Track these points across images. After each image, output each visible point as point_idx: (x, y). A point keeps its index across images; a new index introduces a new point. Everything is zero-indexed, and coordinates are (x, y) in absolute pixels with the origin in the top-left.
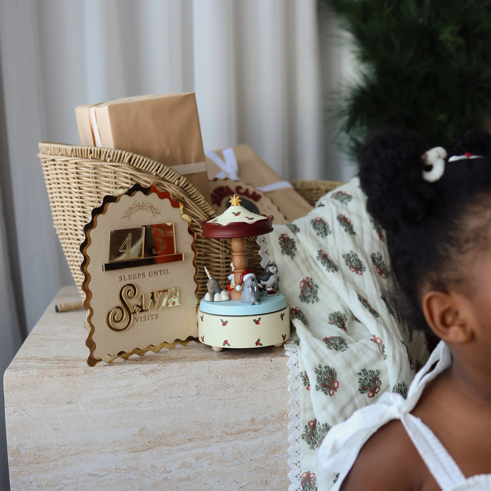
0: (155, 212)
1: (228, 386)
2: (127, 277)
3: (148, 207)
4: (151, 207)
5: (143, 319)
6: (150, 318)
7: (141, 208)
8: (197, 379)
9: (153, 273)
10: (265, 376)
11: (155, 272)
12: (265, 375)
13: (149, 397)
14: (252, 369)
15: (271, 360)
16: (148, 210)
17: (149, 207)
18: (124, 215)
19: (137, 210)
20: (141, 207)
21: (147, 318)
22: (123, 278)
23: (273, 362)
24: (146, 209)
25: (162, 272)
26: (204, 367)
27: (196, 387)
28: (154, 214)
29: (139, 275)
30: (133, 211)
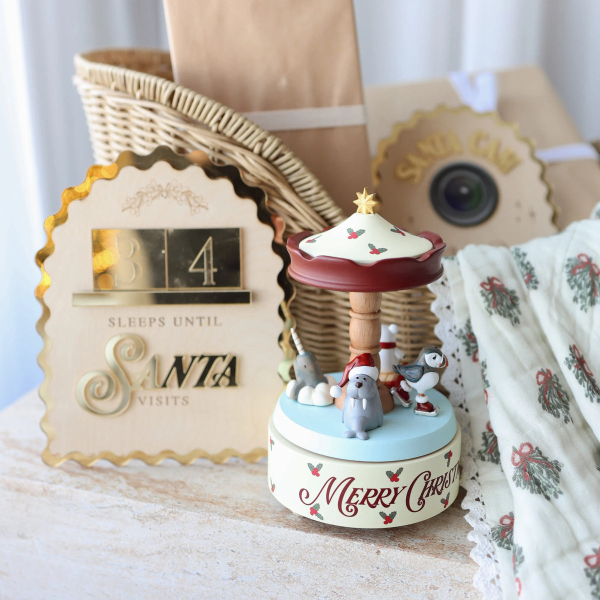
0: (196, 205)
1: (289, 579)
2: (125, 321)
3: (179, 194)
4: (188, 194)
5: (155, 401)
6: (171, 401)
7: (165, 194)
8: (232, 551)
9: (184, 320)
10: (363, 579)
11: (187, 319)
12: (362, 577)
13: (148, 561)
14: (337, 559)
15: (378, 552)
16: (179, 199)
17: (183, 193)
18: (127, 206)
19: (155, 197)
20: (163, 192)
21: (164, 400)
22: (117, 322)
23: (381, 556)
24: (175, 198)
25: (205, 321)
26: (245, 532)
27: (230, 565)
28: (193, 208)
29: (152, 320)
30: (145, 198)
